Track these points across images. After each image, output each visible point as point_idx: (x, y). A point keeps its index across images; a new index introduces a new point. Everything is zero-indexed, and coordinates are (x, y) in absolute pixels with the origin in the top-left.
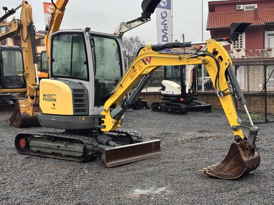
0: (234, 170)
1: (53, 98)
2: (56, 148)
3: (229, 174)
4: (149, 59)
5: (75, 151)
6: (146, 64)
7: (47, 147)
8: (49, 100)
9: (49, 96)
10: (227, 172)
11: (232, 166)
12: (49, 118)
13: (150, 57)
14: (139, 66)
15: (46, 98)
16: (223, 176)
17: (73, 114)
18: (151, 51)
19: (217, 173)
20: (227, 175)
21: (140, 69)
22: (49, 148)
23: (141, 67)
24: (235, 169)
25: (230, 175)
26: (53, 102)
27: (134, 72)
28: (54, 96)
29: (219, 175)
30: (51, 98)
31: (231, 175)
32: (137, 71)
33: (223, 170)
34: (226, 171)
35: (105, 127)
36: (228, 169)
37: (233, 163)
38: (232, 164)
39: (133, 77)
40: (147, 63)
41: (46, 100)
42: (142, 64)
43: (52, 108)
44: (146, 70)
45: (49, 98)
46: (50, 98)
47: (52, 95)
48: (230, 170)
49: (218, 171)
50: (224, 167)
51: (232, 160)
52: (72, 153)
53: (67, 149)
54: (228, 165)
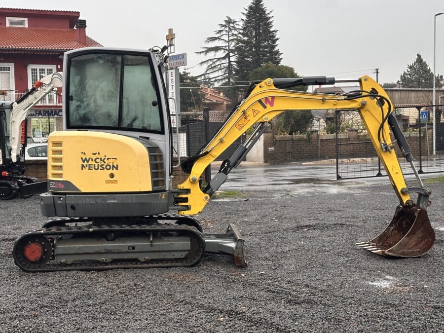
0: (421, 245)
1: (111, 164)
2: (126, 250)
3: (415, 250)
4: (270, 100)
5: (173, 249)
6: (265, 107)
7: (104, 251)
8: (100, 168)
9: (98, 160)
10: (413, 248)
11: (420, 239)
12: (99, 201)
13: (273, 97)
14: (254, 111)
15: (89, 165)
16: (408, 254)
17: (151, 190)
18: (274, 88)
19: (400, 252)
20: (413, 252)
21: (255, 114)
22: (108, 252)
23: (257, 112)
24: (423, 243)
25: (417, 252)
26: (111, 171)
27: (244, 119)
28: (111, 161)
29: (403, 253)
30: (105, 164)
31: (419, 251)
32: (249, 118)
33: (407, 246)
34: (410, 247)
35: (188, 208)
36: (414, 243)
37: (421, 235)
38: (419, 236)
39: (241, 127)
40: (268, 106)
41: (89, 169)
42: (259, 107)
43: (107, 182)
44: (266, 116)
45: (100, 164)
46: (103, 163)
47: (108, 159)
48: (416, 245)
49: (401, 249)
50: (408, 242)
51: (419, 231)
52: (164, 254)
53: (152, 249)
54: (413, 238)
